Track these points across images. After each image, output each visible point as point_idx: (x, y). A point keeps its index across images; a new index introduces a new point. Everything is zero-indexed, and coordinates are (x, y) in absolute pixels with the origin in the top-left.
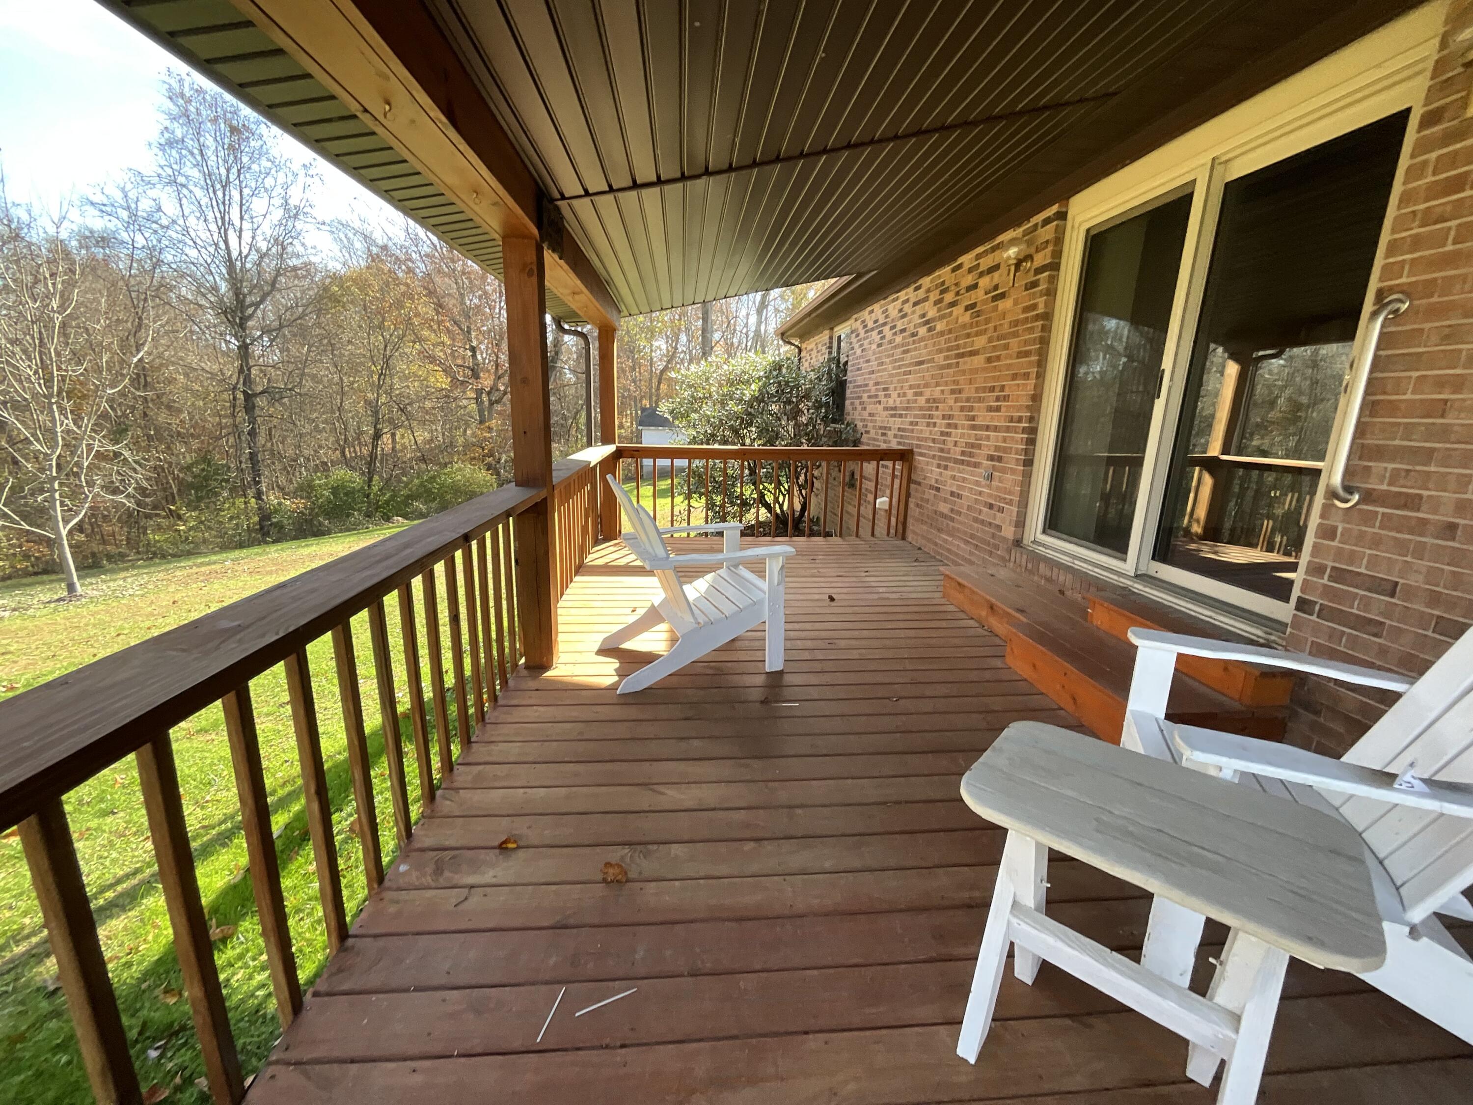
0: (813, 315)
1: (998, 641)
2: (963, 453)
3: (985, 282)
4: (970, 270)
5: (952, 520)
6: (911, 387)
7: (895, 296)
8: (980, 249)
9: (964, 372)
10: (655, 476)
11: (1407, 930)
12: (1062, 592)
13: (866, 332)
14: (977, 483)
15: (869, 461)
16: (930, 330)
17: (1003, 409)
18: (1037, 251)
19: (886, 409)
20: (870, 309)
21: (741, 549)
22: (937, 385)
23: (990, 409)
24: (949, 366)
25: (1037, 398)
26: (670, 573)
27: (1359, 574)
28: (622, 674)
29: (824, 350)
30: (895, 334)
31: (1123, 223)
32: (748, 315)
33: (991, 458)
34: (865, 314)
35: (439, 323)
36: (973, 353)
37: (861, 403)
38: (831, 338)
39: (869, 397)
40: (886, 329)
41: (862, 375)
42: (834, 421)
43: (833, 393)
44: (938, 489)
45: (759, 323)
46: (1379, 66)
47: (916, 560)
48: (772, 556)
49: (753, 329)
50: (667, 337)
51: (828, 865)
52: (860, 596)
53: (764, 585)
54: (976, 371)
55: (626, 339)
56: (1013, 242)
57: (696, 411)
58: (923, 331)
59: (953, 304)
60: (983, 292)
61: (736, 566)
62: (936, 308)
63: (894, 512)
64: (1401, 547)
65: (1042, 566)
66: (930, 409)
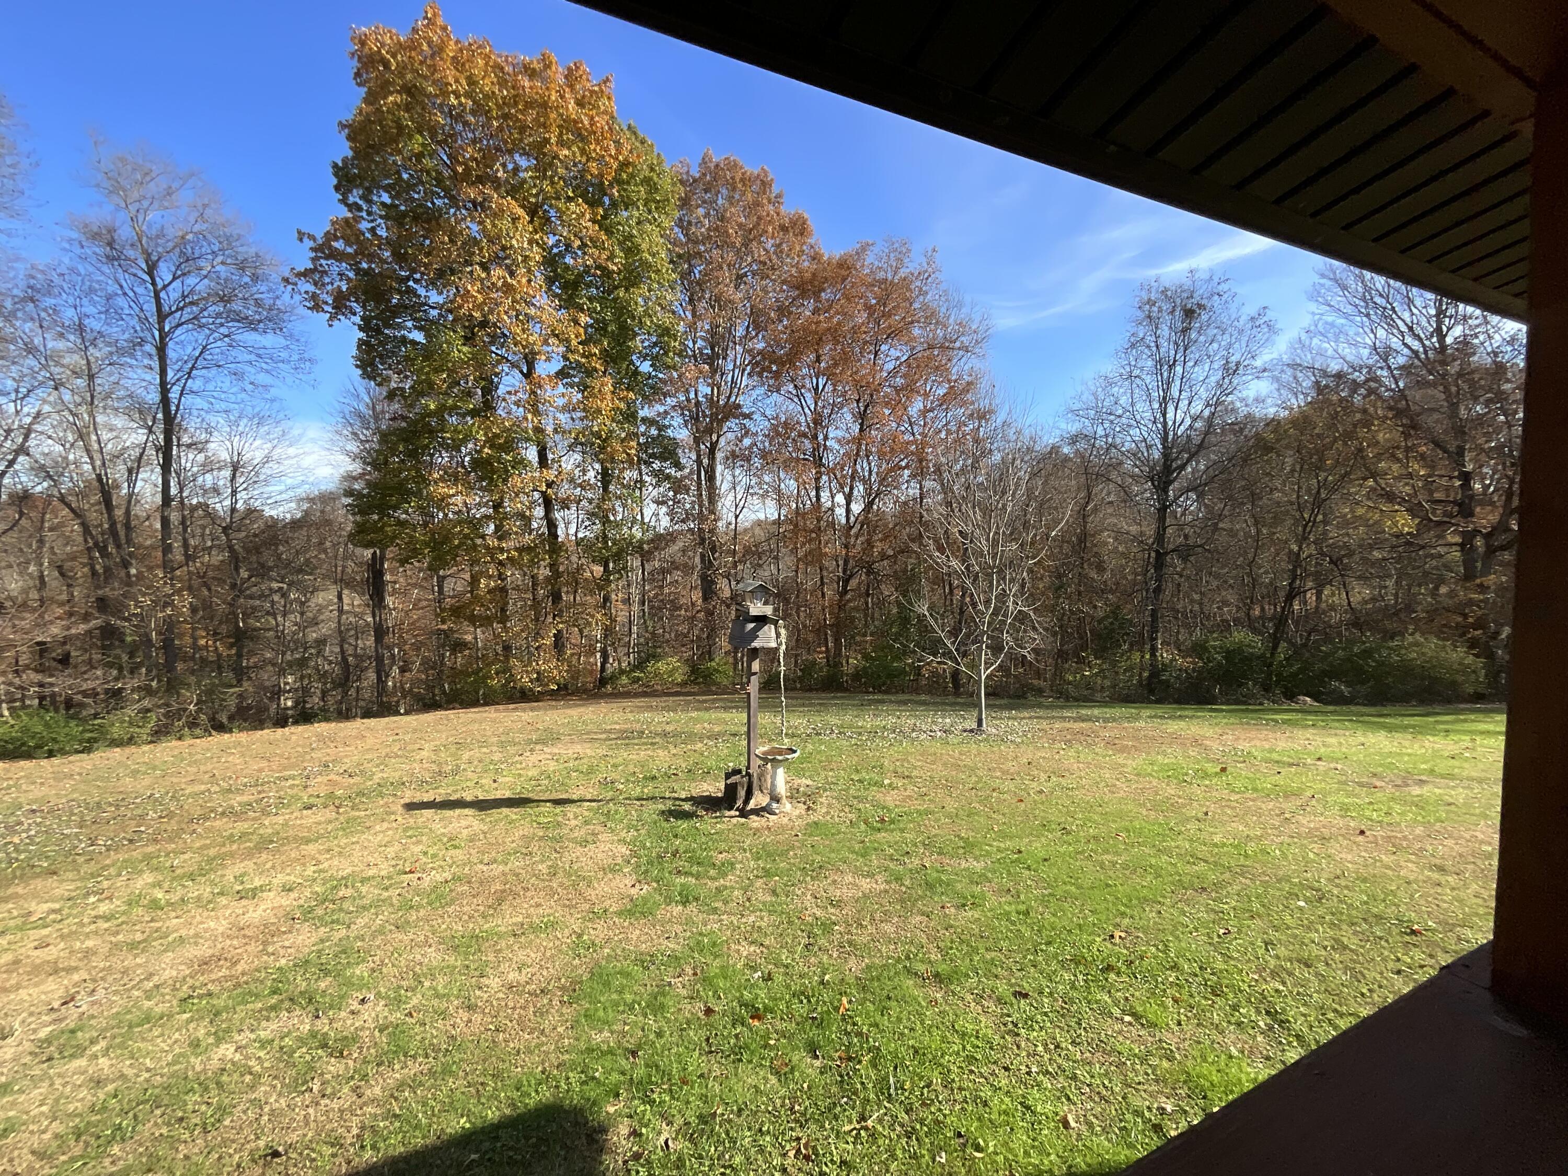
35: (1408, 449)
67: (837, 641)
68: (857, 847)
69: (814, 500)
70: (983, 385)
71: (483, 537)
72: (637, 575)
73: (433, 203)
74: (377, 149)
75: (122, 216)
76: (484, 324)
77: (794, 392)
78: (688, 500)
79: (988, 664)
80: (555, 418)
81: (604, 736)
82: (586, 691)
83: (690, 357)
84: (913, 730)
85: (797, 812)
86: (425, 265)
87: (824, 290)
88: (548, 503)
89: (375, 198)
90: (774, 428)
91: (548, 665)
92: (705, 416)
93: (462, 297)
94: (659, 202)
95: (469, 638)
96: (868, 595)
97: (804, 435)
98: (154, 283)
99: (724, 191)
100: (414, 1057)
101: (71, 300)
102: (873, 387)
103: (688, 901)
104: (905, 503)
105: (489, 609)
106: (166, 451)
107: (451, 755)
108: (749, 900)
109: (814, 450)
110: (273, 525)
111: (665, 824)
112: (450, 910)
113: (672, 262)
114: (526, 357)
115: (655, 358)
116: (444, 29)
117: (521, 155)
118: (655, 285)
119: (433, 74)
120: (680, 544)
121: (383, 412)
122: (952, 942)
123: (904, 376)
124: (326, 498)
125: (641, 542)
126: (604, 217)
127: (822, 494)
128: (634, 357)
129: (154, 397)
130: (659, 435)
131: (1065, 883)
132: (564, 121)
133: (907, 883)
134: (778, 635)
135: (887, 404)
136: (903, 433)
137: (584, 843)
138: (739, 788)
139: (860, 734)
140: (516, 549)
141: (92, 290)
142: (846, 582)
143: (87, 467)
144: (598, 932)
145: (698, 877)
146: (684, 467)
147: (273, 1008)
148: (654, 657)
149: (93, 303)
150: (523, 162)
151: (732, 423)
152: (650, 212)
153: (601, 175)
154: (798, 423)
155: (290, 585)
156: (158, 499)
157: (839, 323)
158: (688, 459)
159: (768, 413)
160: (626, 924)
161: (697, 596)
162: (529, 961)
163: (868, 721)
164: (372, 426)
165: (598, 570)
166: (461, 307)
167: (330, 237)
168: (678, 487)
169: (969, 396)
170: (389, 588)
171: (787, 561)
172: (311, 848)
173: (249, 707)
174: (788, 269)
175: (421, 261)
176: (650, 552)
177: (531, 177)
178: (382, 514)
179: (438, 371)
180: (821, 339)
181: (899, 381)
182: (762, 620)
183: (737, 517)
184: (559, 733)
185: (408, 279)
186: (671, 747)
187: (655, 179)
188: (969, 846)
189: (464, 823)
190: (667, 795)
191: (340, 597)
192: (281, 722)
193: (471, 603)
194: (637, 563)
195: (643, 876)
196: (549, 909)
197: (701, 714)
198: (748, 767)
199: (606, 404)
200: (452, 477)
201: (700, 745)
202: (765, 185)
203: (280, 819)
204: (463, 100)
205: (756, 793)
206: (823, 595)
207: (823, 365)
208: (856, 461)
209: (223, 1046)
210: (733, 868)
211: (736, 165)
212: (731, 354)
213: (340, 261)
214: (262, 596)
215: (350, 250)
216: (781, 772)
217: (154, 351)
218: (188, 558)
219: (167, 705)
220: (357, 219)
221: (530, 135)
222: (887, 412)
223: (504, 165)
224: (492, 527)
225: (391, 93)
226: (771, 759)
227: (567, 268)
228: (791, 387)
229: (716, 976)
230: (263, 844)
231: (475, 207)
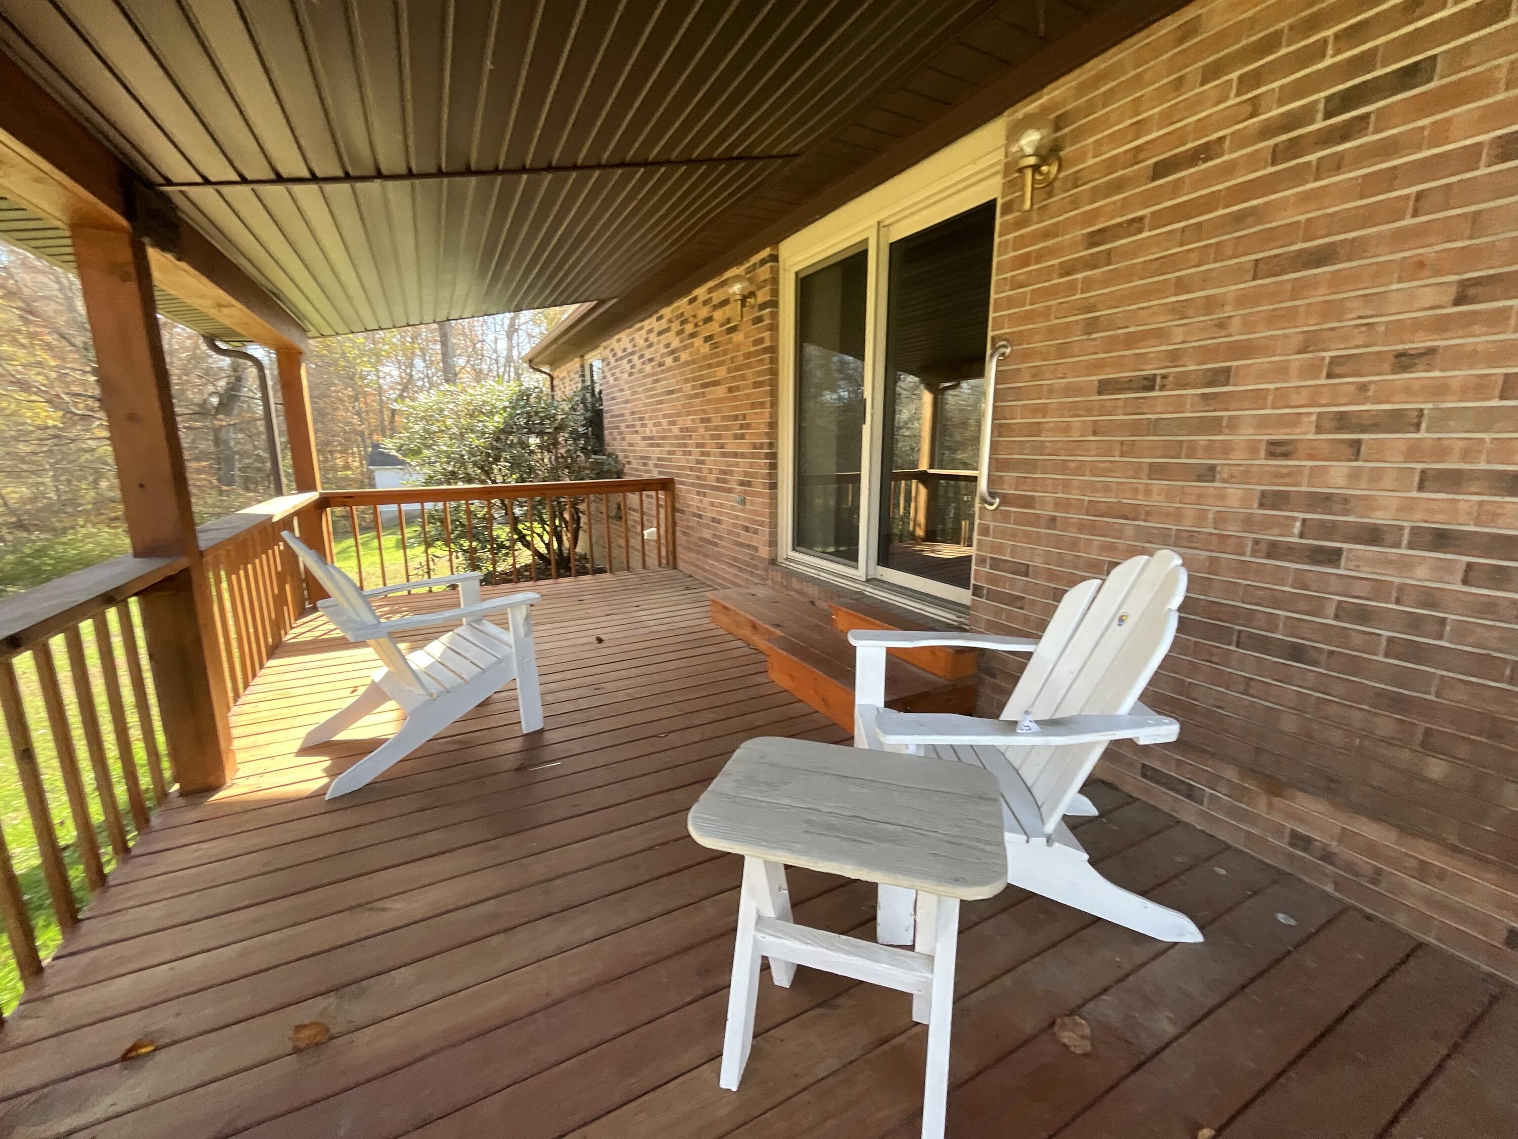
0: (560, 342)
1: (761, 657)
2: (718, 480)
3: (718, 315)
4: (705, 303)
5: (715, 544)
6: (665, 416)
7: (639, 325)
8: (711, 284)
9: (710, 402)
10: (398, 524)
11: (1044, 840)
12: (812, 603)
13: (617, 360)
14: (733, 508)
15: (633, 492)
16: (676, 360)
17: (747, 437)
18: (759, 288)
19: (644, 438)
20: (617, 337)
21: (483, 600)
22: (688, 414)
23: (736, 437)
24: (696, 396)
25: (773, 425)
26: (384, 641)
27: (1006, 561)
28: (332, 773)
29: (577, 378)
30: (644, 363)
31: (823, 270)
32: (496, 339)
33: (742, 483)
34: (613, 342)
35: (31, 336)
36: (716, 383)
37: (620, 433)
38: (582, 366)
39: (628, 427)
40: (635, 358)
41: (618, 404)
42: (595, 453)
43: (591, 422)
44: (700, 516)
45: (510, 348)
46: (974, 162)
47: (687, 588)
48: (513, 606)
49: (505, 353)
50: (399, 362)
51: (588, 933)
52: (630, 633)
53: (509, 637)
54: (720, 400)
55: (342, 363)
56: (737, 278)
57: (428, 447)
58: (669, 361)
59: (693, 335)
60: (717, 325)
61: (478, 621)
62: (678, 339)
63: (663, 541)
64: (1028, 537)
65: (794, 580)
66: (684, 438)
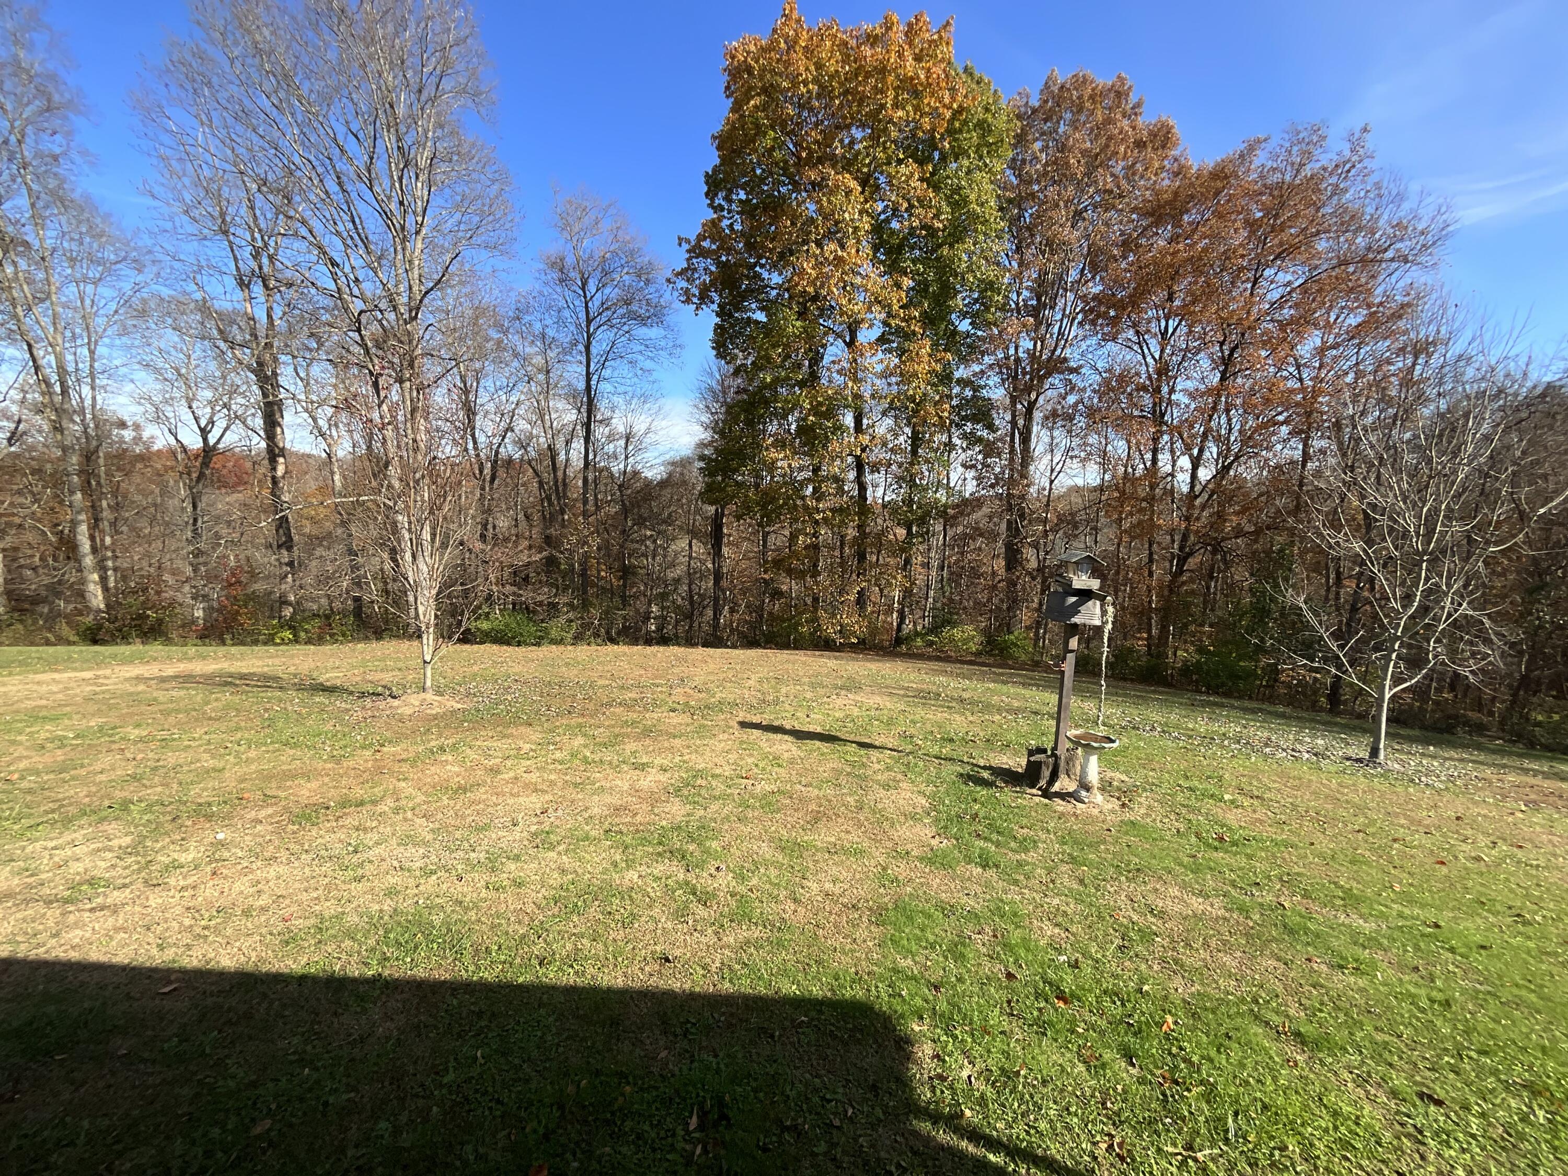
67: (1164, 629)
68: (1186, 860)
69: (1148, 464)
70: (1428, 307)
71: (803, 498)
72: (938, 540)
73: (779, 192)
74: (738, 153)
75: (569, 246)
76: (815, 298)
77: (1135, 339)
78: (998, 464)
79: (1397, 681)
80: (873, 385)
81: (902, 692)
82: (882, 648)
83: (1012, 311)
84: (1267, 745)
85: (1110, 806)
86: (771, 251)
87: (1187, 211)
88: (860, 466)
89: (734, 197)
90: (1107, 382)
91: (851, 619)
92: (1024, 373)
93: (798, 275)
94: (991, 144)
95: (784, 588)
96: (1212, 578)
97: (1144, 388)
98: (585, 297)
99: (1068, 116)
100: (756, 924)
101: (539, 316)
102: (1246, 324)
103: (987, 865)
104: (1278, 466)
105: (803, 564)
106: (587, 426)
107: (772, 687)
108: (1053, 881)
109: (1155, 404)
110: (648, 483)
111: (963, 787)
112: (778, 816)
113: (1001, 209)
114: (849, 327)
115: (974, 316)
116: (798, 21)
117: (857, 127)
118: (981, 237)
119: (786, 69)
120: (985, 510)
121: (729, 387)
122: (1322, 1004)
123: (1296, 306)
124: (684, 463)
125: (946, 506)
126: (933, 174)
127: (1160, 456)
128: (953, 316)
129: (582, 385)
130: (974, 396)
131: (1517, 985)
132: (901, 81)
133: (1256, 917)
134: (1104, 613)
135: (1264, 343)
136: (1286, 378)
137: (886, 787)
138: (1044, 767)
139: (1190, 737)
140: (831, 510)
141: (551, 307)
142: (1183, 560)
143: (542, 440)
144: (900, 869)
145: (998, 844)
146: (998, 429)
147: (659, 854)
148: (949, 623)
149: (551, 316)
150: (857, 133)
151: (1056, 380)
152: (981, 158)
153: (933, 130)
154: (1138, 374)
155: (659, 533)
156: (581, 464)
157: (1205, 250)
158: (1002, 420)
159: (1100, 365)
160: (927, 870)
161: (1000, 565)
162: (842, 878)
163: (1201, 723)
164: (722, 400)
165: (901, 532)
166: (797, 285)
167: (701, 238)
168: (990, 450)
169: (1401, 324)
170: (725, 540)
171: (1108, 534)
172: (677, 742)
173: (630, 628)
174: (1141, 193)
175: (766, 247)
176: (954, 517)
177: (865, 148)
178: (725, 476)
179: (774, 346)
180: (1177, 272)
181: (1287, 313)
182: (1086, 595)
183: (1052, 482)
184: (860, 683)
185: (755, 265)
186: (968, 714)
187: (990, 120)
188: (1351, 900)
189: (784, 747)
190: (965, 759)
191: (690, 546)
192: (648, 642)
193: (790, 557)
194: (939, 528)
195: (943, 832)
196: (855, 837)
197: (998, 686)
198: (1055, 748)
199: (922, 368)
200: (780, 444)
201: (998, 717)
202: (1120, 94)
203: (655, 715)
204: (811, 86)
205: (1063, 776)
206: (1151, 574)
207: (1177, 303)
208: (1211, 417)
209: (631, 872)
210: (1036, 847)
211: (1085, 81)
212: (1060, 303)
213: (706, 258)
214: (642, 542)
215: (714, 247)
216: (1094, 759)
217: (583, 349)
218: (598, 508)
219: (582, 618)
220: (720, 219)
221: (868, 105)
222: (1264, 353)
223: (841, 141)
224: (810, 489)
225: (753, 97)
226: (1086, 744)
227: (893, 232)
228: (1131, 334)
229: (1017, 945)
230: (647, 732)
231: (814, 188)
